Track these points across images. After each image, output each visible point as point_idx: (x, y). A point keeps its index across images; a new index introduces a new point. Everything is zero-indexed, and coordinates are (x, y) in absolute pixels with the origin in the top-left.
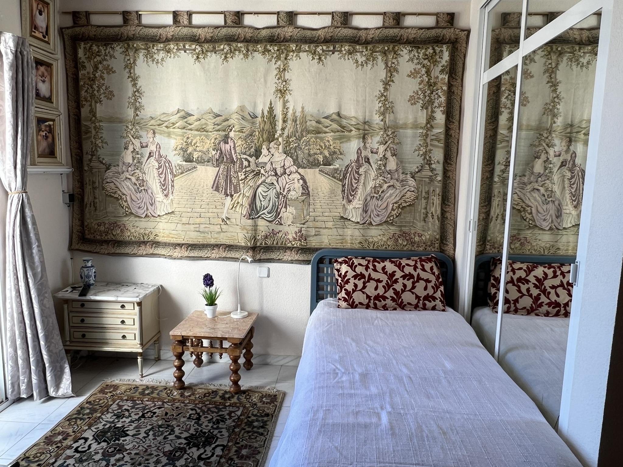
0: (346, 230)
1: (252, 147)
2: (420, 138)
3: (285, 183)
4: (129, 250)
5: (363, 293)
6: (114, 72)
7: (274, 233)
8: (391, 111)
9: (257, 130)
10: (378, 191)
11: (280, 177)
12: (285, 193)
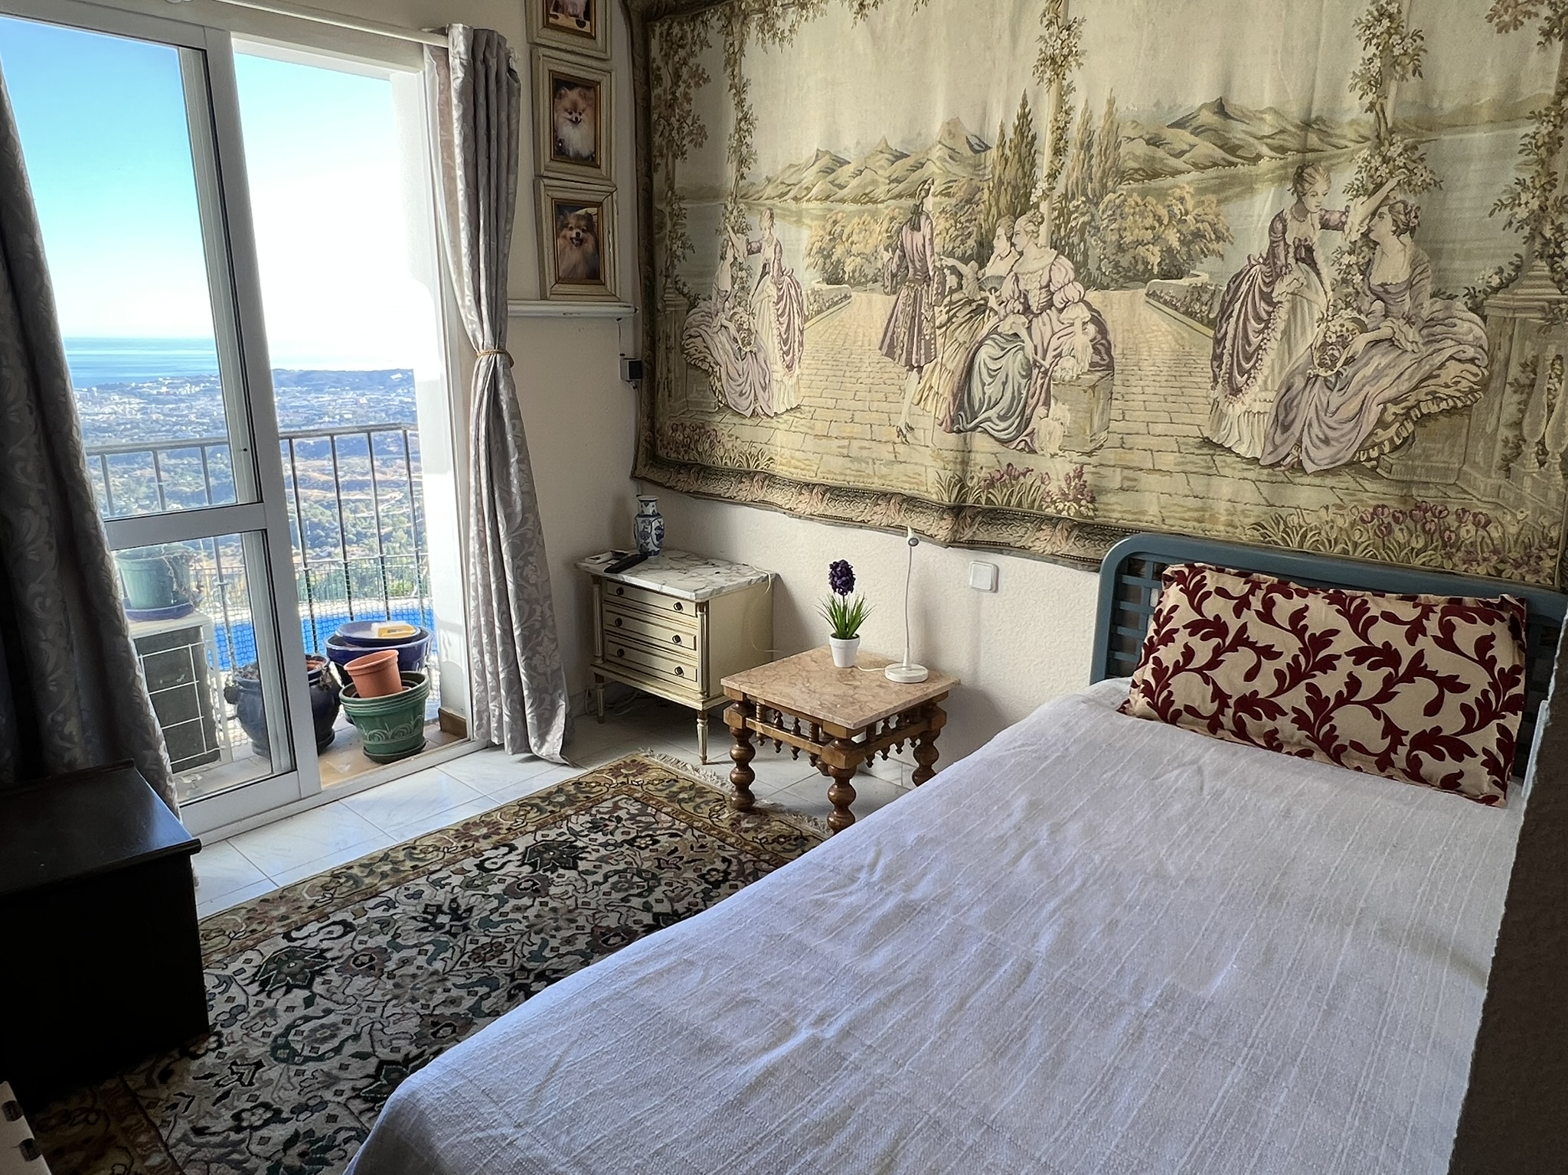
0: (1215, 480)
1: (970, 234)
2: (1522, 158)
3: (1048, 334)
4: (721, 488)
5: (1207, 680)
6: (707, 80)
7: (1011, 475)
8: (1411, 67)
9: (986, 185)
10: (1334, 360)
11: (1037, 316)
12: (1046, 364)
